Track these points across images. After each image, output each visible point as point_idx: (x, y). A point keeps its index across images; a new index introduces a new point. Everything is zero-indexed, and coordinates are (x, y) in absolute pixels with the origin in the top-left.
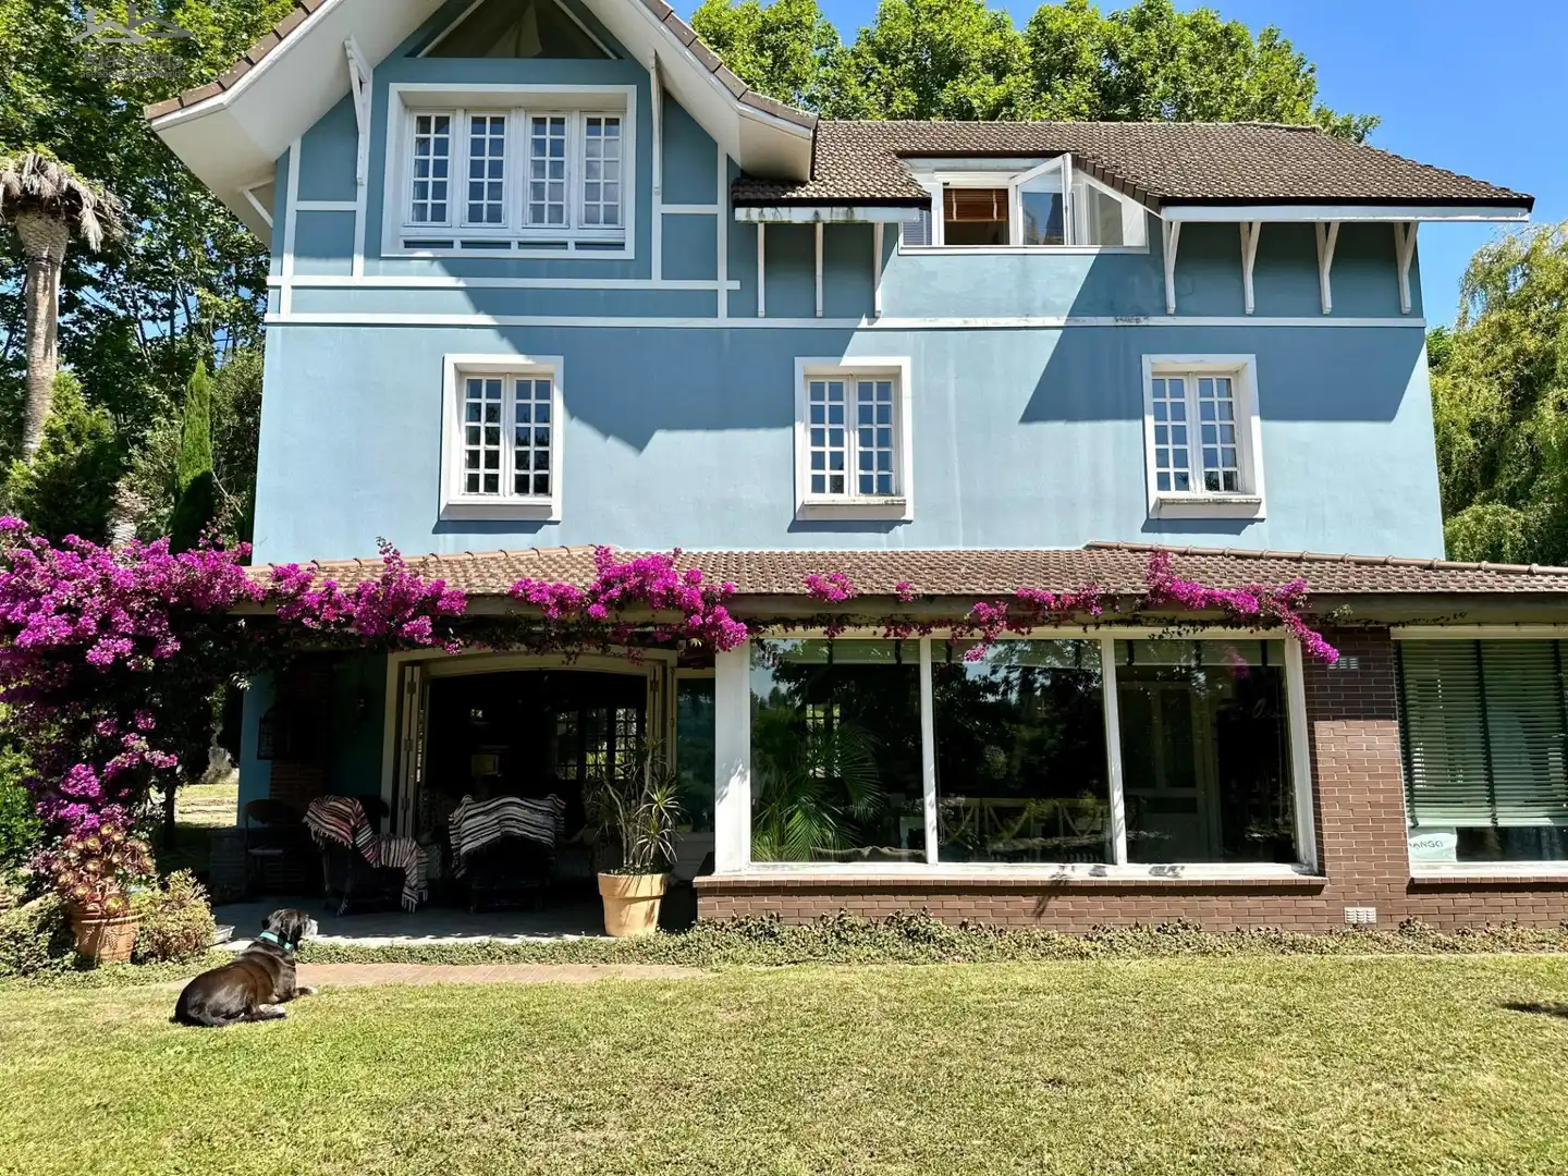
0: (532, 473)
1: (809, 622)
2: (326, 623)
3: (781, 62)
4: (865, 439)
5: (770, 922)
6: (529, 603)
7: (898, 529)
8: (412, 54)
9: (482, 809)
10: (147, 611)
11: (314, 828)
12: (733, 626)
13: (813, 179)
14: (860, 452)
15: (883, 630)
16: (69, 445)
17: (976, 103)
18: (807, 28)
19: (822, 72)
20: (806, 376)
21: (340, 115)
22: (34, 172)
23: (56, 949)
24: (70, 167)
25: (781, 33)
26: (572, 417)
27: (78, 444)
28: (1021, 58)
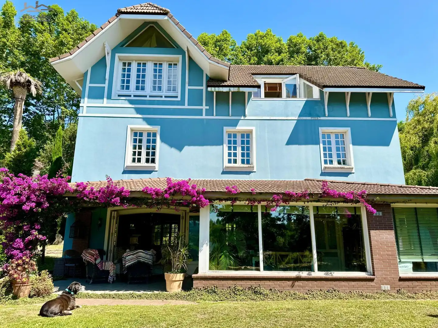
0: (150, 157)
1: (226, 200)
2: (90, 199)
3: (221, 50)
4: (243, 149)
5: (214, 288)
6: (148, 194)
7: (252, 174)
8: (122, 46)
9: (132, 253)
10: (40, 195)
11: (84, 258)
12: (205, 200)
13: (229, 80)
14: (241, 153)
15: (247, 202)
16: (22, 148)
17: (273, 61)
18: (228, 41)
19: (232, 52)
20: (227, 132)
21: (102, 62)
22: (19, 76)
23: (7, 293)
24: (29, 75)
25: (221, 42)
26: (162, 142)
27: (25, 148)
28: (285, 49)
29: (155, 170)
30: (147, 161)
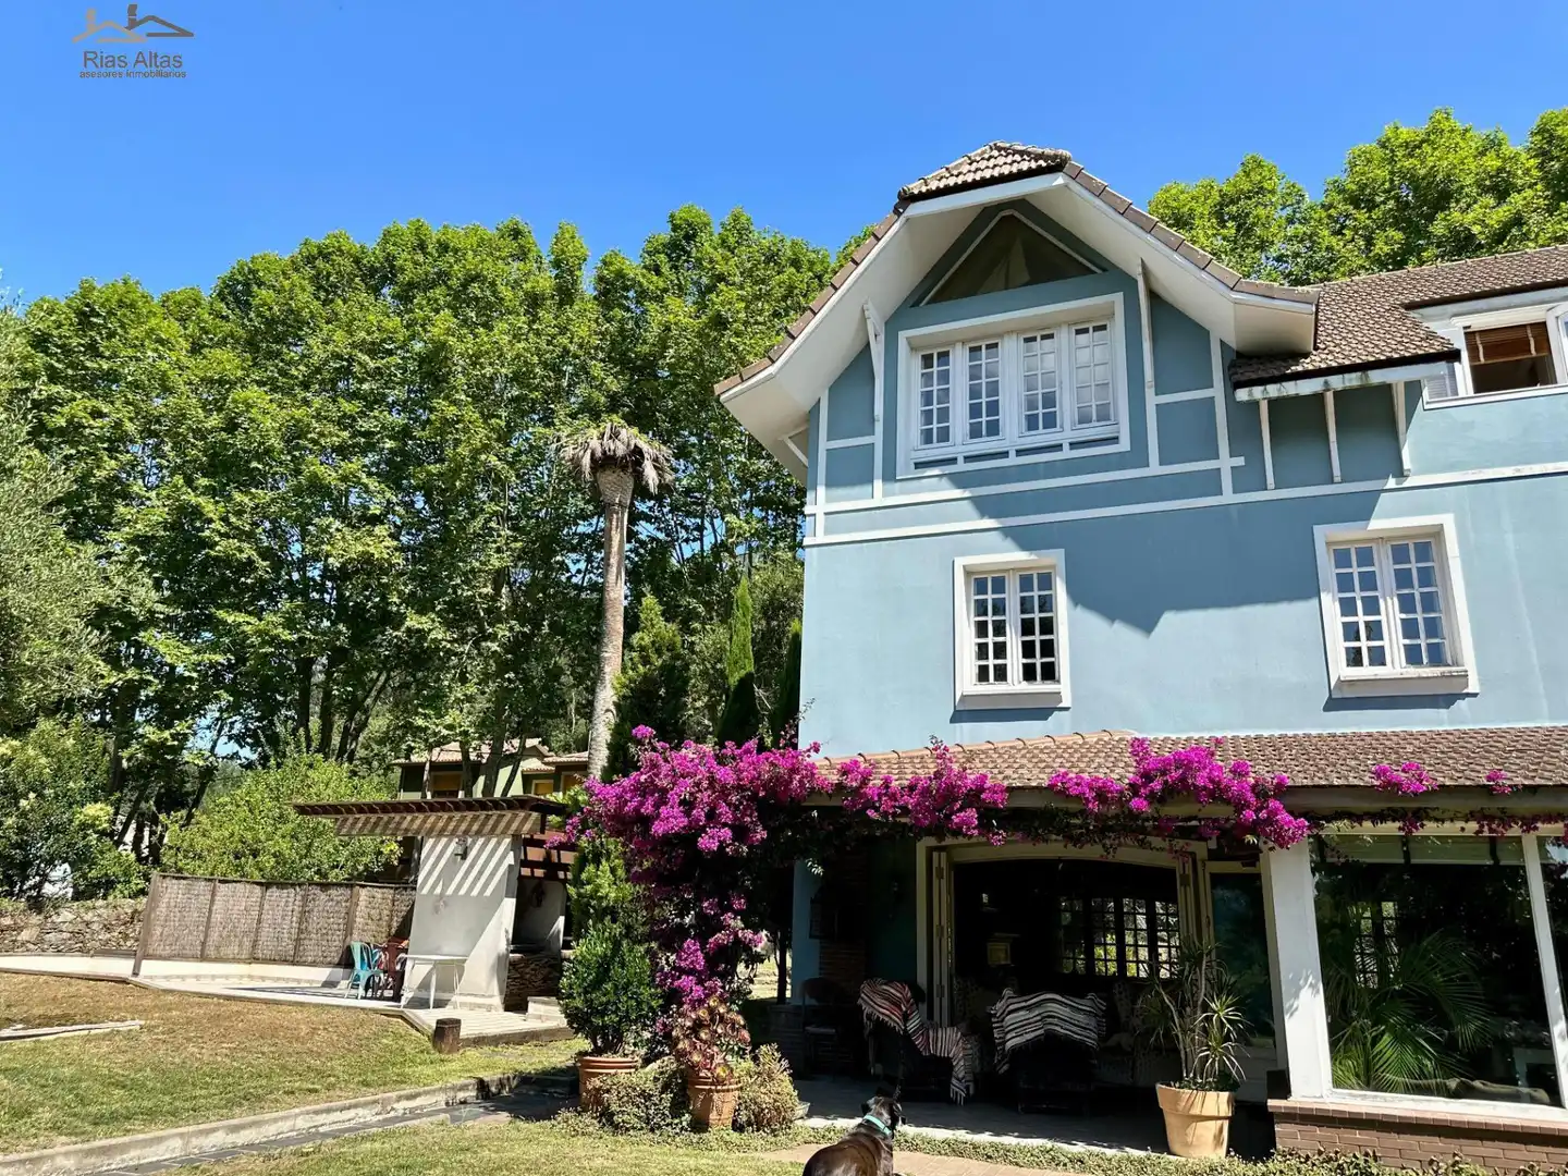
0: (1038, 661)
1: (1379, 817)
2: (885, 814)
3: (1245, 229)
4: (1406, 604)
5: (1366, 1161)
6: (1068, 796)
7: (1461, 704)
8: (916, 304)
9: (1024, 1004)
10: (741, 803)
11: (867, 1010)
12: (1290, 822)
13: (1316, 348)
14: (1402, 620)
15: (1473, 826)
16: (654, 657)
17: (1476, 229)
18: (1269, 192)
19: (1290, 231)
20: (1328, 544)
21: (859, 367)
22: (611, 438)
23: (677, 1108)
24: (635, 430)
25: (1242, 203)
26: (1076, 604)
27: (660, 656)
28: (1527, 172)
29: (1060, 705)
30: (1029, 673)
